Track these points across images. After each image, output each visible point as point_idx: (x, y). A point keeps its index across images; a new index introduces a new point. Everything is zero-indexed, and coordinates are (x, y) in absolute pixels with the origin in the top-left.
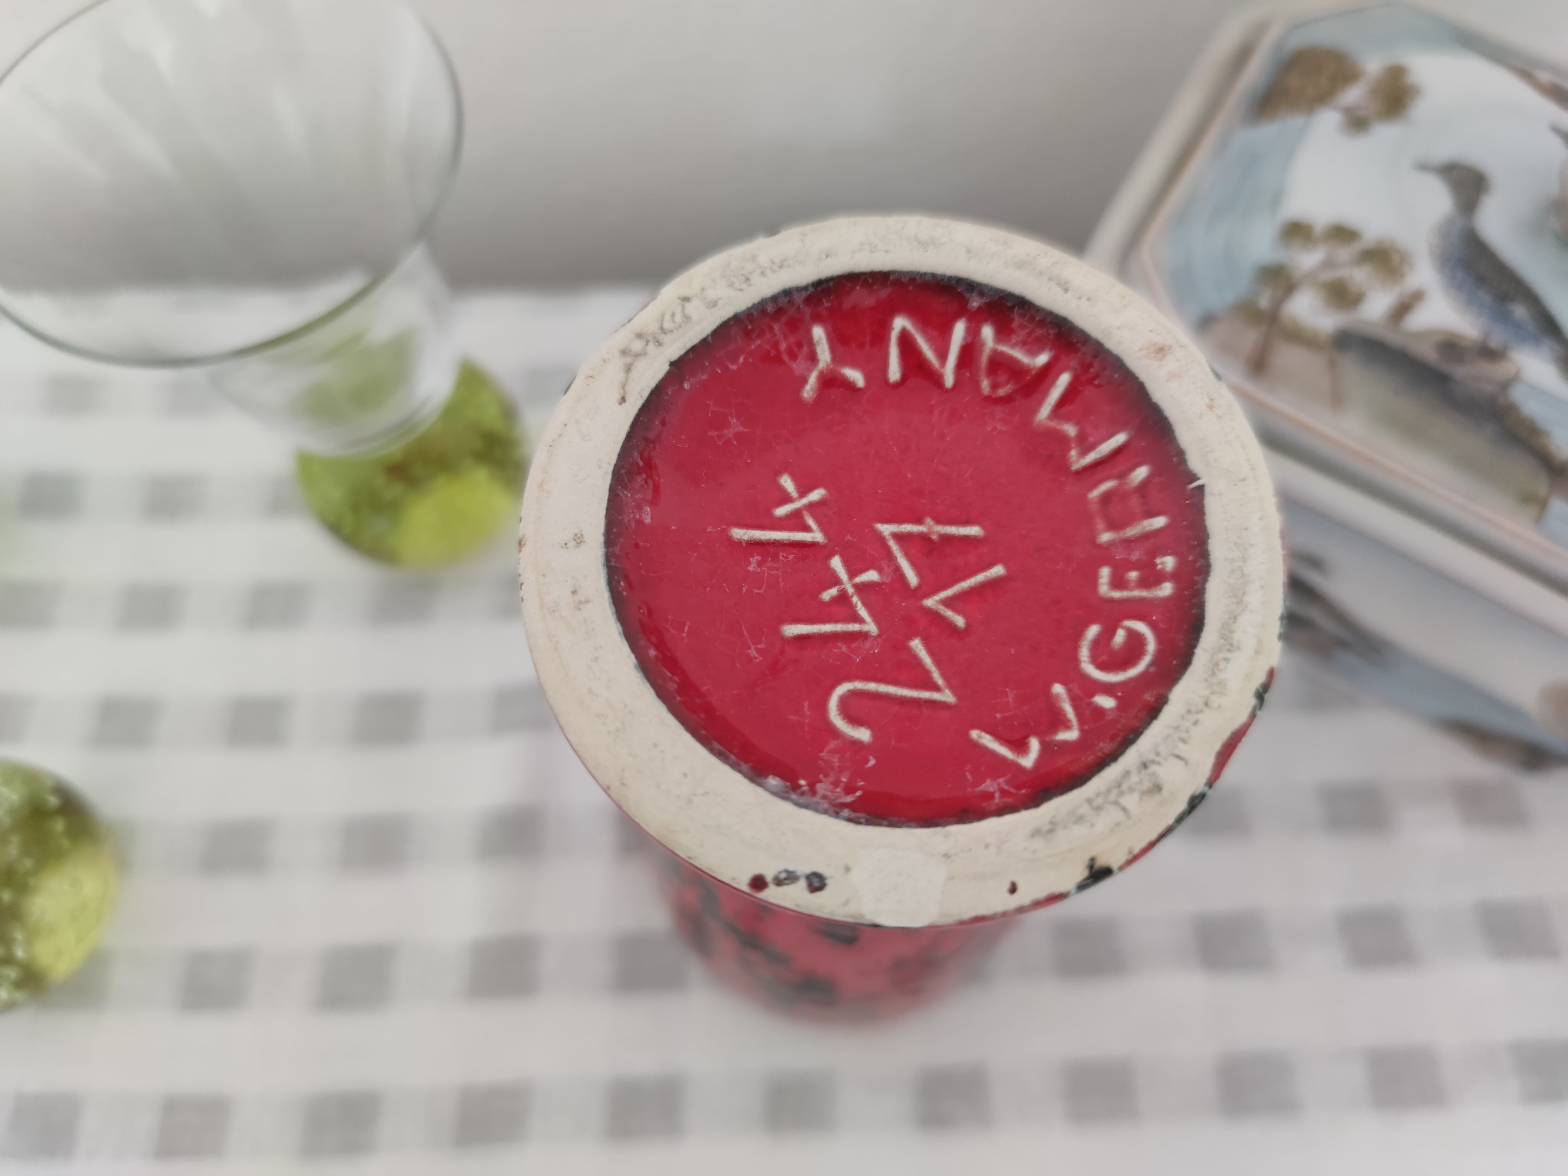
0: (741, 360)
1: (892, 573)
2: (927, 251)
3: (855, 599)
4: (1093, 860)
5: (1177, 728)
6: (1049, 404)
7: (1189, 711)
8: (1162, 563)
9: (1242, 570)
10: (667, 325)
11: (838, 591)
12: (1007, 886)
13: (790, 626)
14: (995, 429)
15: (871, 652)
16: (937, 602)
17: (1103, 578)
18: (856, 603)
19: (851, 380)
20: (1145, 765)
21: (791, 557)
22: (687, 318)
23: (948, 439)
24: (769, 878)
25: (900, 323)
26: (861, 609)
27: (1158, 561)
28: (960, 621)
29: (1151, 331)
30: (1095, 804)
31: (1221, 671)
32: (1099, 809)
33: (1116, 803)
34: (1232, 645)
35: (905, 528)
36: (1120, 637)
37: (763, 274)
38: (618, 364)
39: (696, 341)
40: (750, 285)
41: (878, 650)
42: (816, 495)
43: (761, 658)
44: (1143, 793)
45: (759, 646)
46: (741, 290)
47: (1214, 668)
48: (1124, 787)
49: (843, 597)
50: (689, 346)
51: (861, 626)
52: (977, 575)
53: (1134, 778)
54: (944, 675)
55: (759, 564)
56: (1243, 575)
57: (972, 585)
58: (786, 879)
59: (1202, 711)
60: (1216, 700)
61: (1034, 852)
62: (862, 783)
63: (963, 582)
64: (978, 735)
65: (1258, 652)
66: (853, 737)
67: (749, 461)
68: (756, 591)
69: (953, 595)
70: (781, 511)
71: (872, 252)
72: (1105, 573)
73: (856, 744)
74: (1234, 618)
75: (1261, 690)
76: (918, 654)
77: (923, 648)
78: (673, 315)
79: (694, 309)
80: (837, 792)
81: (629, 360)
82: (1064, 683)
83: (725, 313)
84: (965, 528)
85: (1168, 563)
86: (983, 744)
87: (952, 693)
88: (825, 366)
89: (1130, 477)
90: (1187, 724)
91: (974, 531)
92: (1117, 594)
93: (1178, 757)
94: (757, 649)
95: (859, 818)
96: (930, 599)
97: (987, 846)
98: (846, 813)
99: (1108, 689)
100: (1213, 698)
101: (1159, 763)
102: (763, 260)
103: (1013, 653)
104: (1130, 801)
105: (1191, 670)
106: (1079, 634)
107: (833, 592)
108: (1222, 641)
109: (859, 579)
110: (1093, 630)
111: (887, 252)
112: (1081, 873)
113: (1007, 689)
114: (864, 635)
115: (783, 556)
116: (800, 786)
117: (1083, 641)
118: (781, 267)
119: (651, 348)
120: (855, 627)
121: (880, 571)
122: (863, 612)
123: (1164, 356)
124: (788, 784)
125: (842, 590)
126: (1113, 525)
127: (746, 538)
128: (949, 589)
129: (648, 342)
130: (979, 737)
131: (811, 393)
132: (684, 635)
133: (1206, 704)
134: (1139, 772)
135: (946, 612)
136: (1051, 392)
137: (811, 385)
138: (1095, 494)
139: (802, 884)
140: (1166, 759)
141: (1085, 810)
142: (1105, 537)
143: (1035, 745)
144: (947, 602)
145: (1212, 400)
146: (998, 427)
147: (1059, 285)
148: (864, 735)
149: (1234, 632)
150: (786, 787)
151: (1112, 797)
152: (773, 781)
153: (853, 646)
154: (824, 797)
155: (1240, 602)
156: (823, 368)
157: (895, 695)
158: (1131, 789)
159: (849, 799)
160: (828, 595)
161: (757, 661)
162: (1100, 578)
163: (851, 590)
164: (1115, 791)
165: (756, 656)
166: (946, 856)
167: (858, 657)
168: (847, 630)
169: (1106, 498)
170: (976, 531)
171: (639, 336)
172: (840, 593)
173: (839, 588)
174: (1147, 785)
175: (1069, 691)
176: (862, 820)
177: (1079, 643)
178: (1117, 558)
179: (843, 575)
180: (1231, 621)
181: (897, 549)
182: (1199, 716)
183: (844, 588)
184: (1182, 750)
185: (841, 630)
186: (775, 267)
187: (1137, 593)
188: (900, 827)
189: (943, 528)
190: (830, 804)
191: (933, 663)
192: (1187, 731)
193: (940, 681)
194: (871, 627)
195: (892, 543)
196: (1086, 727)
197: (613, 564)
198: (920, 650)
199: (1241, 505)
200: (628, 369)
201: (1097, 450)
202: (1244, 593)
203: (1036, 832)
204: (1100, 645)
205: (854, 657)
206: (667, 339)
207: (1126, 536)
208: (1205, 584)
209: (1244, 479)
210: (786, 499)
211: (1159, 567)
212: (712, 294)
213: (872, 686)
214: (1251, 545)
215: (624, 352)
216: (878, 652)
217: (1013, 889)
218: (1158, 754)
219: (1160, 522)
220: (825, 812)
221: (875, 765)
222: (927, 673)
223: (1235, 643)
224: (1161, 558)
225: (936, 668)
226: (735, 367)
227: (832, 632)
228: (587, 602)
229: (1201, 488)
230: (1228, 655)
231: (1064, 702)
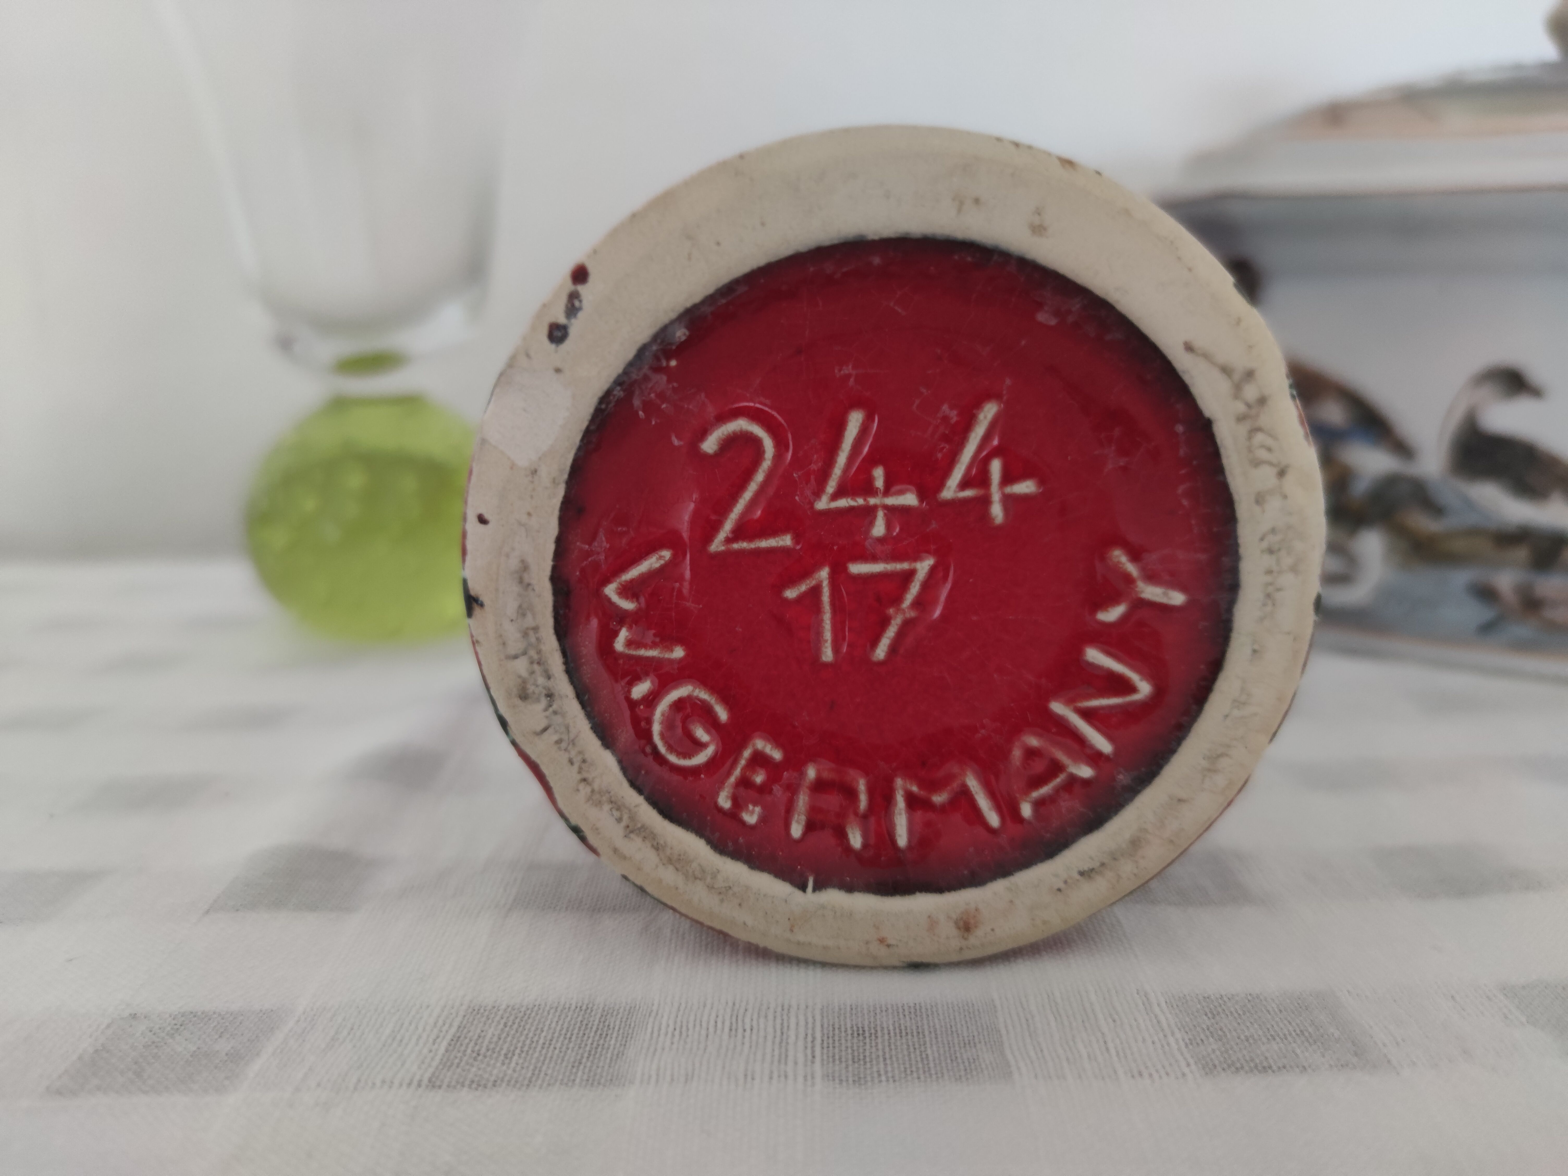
0: (1185, 502)
1: (873, 551)
2: (1204, 758)
3: (860, 501)
4: (482, 605)
5: (573, 742)
6: (976, 793)
7: (584, 761)
8: (752, 812)
9: (700, 879)
10: (1259, 438)
11: (877, 488)
12: (487, 516)
13: (861, 421)
14: (983, 727)
15: (798, 493)
16: (821, 582)
17: (771, 750)
18: (856, 501)
19: (1110, 609)
20: (550, 695)
21: (939, 455)
22: (1257, 463)
23: (995, 676)
24: (581, 288)
25: (1144, 688)
26: (848, 503)
27: (758, 809)
28: (791, 594)
29: (993, 930)
30: (531, 633)
31: (611, 810)
32: (525, 634)
33: (525, 653)
34: (632, 832)
35: (915, 587)
36: (701, 734)
37: (1269, 572)
38: (1240, 362)
39: (1225, 461)
40: (1263, 551)
41: (798, 500)
42: (997, 511)
43: (838, 376)
44: (524, 682)
45: (852, 380)
46: (1262, 539)
47: (617, 805)
48: (536, 667)
49: (868, 489)
50: (1223, 451)
51: (829, 495)
52: (832, 633)
53: (541, 680)
54: (742, 553)
55: (945, 419)
56: (696, 878)
57: (823, 624)
58: (573, 305)
59: (579, 772)
60: (585, 790)
61: (507, 556)
62: (653, 423)
63: (830, 617)
64: (664, 557)
65: (615, 851)
66: (711, 434)
67: (1069, 458)
68: (917, 402)
69: (822, 601)
70: (996, 467)
71: (1235, 701)
72: (777, 755)
73: (703, 433)
74: (657, 848)
75: (581, 834)
76: (774, 538)
77: (779, 545)
78: (1269, 450)
79: (1265, 477)
80: (649, 394)
81: (1237, 377)
82: (681, 660)
83: (1244, 508)
84: (887, 645)
85: (751, 817)
86: (652, 558)
87: (719, 551)
88: (1137, 589)
89: (858, 829)
90: (573, 753)
91: (881, 652)
92: (747, 753)
93: (545, 729)
94: (849, 376)
95: (608, 404)
96: (827, 576)
97: (529, 514)
98: (618, 393)
99: (651, 700)
100: (588, 789)
101: (546, 710)
102: (1287, 580)
103: (737, 629)
104: (521, 666)
105: (625, 784)
106: (725, 700)
107: (879, 483)
108: (639, 825)
109: (880, 514)
110: (723, 715)
111: (1226, 716)
112: (475, 589)
113: (701, 606)
114: (818, 493)
115: (943, 448)
116: (668, 359)
117: (716, 700)
118: (1268, 596)
119: (1241, 408)
120: (831, 486)
121: (881, 540)
122: (843, 503)
123: (959, 928)
124: (674, 347)
125: (877, 493)
126: (819, 786)
127: (981, 416)
128: (829, 600)
129: (1249, 406)
130: (661, 557)
131: (1116, 560)
132: (892, 304)
133: (584, 780)
134: (544, 688)
135: (806, 585)
136: (988, 801)
137: (1124, 564)
138: (862, 786)
139: (562, 320)
140: (547, 717)
141: (529, 621)
142: (811, 773)
143: (628, 605)
144: (816, 591)
145: (889, 946)
146: (983, 731)
147: (1092, 870)
148: (710, 445)
149: (644, 841)
150: (671, 344)
151: (532, 653)
152: (681, 334)
153: (812, 477)
154: (646, 378)
155: (670, 861)
156: (1136, 587)
157: (741, 496)
158: (532, 673)
159: (637, 402)
160: (879, 475)
161: (836, 371)
162: (772, 747)
163: (872, 501)
164: (536, 657)
165: (842, 372)
166: (534, 472)
167: (799, 477)
168: (831, 479)
169: (851, 794)
170: (879, 655)
171: (1262, 401)
172: (875, 489)
173: (880, 490)
174: (531, 688)
175: (671, 661)
176: (603, 406)
177: (716, 695)
178: (785, 773)
179: (891, 501)
180: (655, 844)
181: (896, 568)
182: (576, 766)
183: (878, 495)
184: (551, 737)
185: (834, 473)
186: (1270, 589)
187: (737, 772)
188: (582, 440)
189: (897, 625)
190: (636, 381)
191: (759, 548)
192: (566, 750)
193: (736, 546)
194: (822, 504)
195: (905, 566)
196: (621, 662)
197: (995, 257)
198: (778, 542)
199: (766, 913)
200: (1226, 371)
201: (903, 812)
202: (677, 869)
203: (525, 567)
204: (706, 714)
205: (800, 473)
206: (1243, 429)
207: (802, 793)
208: (705, 840)
209: (792, 931)
210: (1008, 478)
211: (751, 807)
212: (1274, 504)
213: (760, 477)
214: (722, 901)
215: (1250, 375)
216: (796, 500)
217: (482, 520)
218: (555, 713)
219: (797, 830)
220: (626, 372)
221: (672, 444)
222: (751, 538)
223: (632, 836)
224: (759, 814)
225: (752, 549)
226: (1181, 489)
227: (836, 462)
228: (959, 210)
229: (803, 888)
230: (623, 824)
231: (660, 653)
